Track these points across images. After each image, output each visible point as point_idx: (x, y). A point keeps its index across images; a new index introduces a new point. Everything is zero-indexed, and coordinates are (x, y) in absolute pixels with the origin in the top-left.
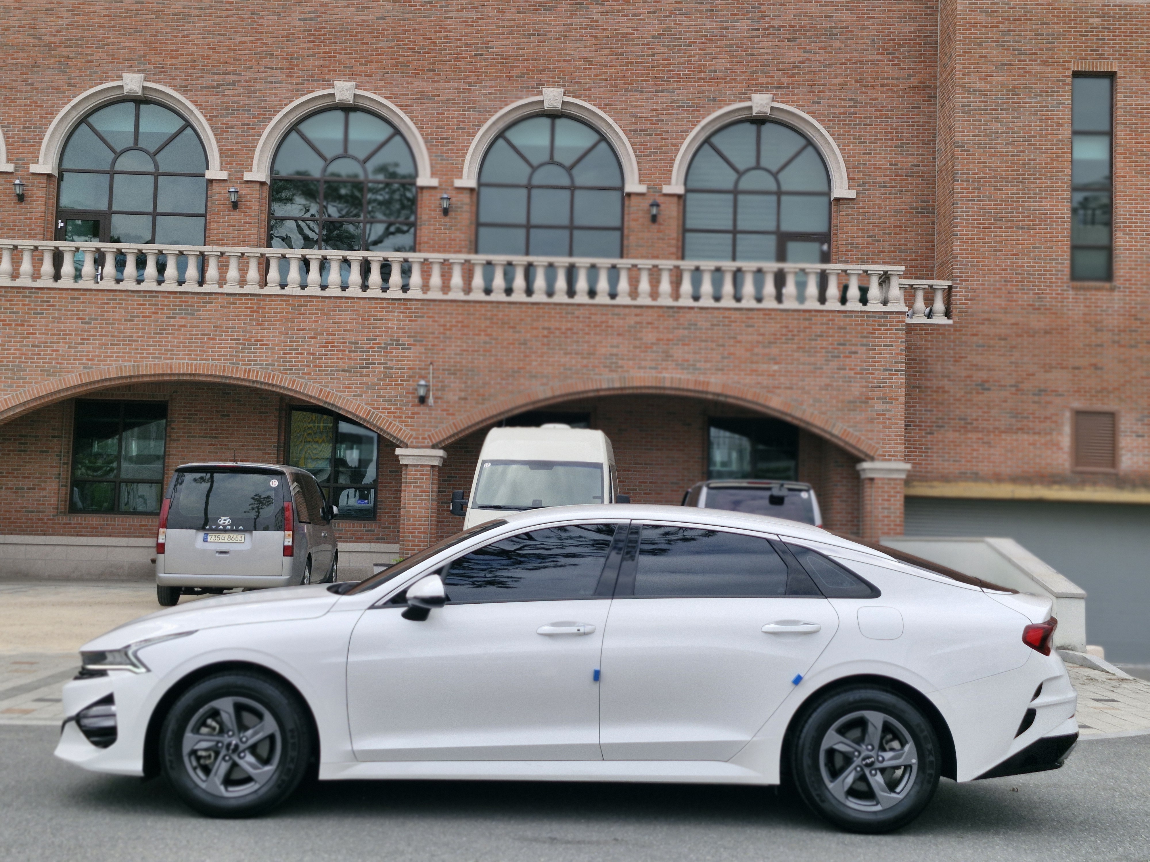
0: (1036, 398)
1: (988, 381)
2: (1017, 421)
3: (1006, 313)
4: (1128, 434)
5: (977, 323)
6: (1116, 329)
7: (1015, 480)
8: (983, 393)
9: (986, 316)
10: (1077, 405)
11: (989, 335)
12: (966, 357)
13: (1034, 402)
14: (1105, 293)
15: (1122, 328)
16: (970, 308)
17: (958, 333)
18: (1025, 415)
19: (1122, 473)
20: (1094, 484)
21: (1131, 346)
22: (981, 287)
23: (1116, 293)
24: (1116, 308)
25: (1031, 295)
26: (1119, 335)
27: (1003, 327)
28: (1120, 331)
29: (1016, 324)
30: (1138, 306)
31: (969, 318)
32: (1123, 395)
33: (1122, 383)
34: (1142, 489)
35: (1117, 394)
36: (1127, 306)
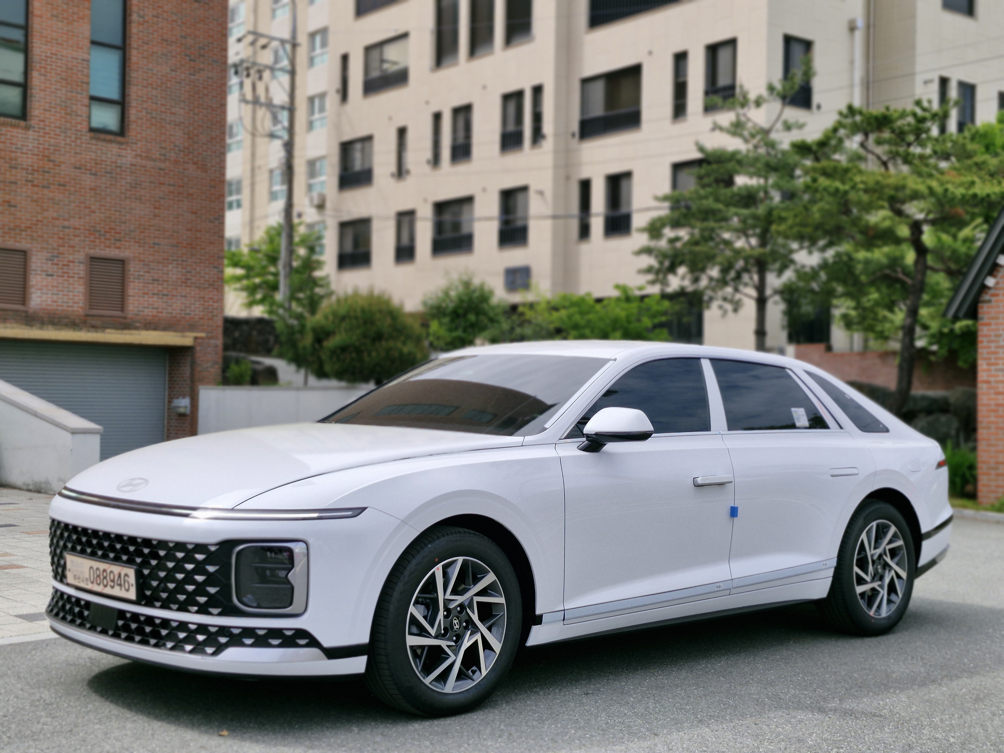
4: (39, 272)
6: (30, 168)
14: (20, 131)
15: (35, 168)
19: (31, 311)
20: (5, 320)
21: (44, 187)
23: (30, 132)
24: (30, 148)
26: (32, 174)
28: (33, 170)
30: (52, 148)
32: (35, 234)
33: (34, 222)
34: (50, 327)
35: (29, 233)
36: (41, 146)
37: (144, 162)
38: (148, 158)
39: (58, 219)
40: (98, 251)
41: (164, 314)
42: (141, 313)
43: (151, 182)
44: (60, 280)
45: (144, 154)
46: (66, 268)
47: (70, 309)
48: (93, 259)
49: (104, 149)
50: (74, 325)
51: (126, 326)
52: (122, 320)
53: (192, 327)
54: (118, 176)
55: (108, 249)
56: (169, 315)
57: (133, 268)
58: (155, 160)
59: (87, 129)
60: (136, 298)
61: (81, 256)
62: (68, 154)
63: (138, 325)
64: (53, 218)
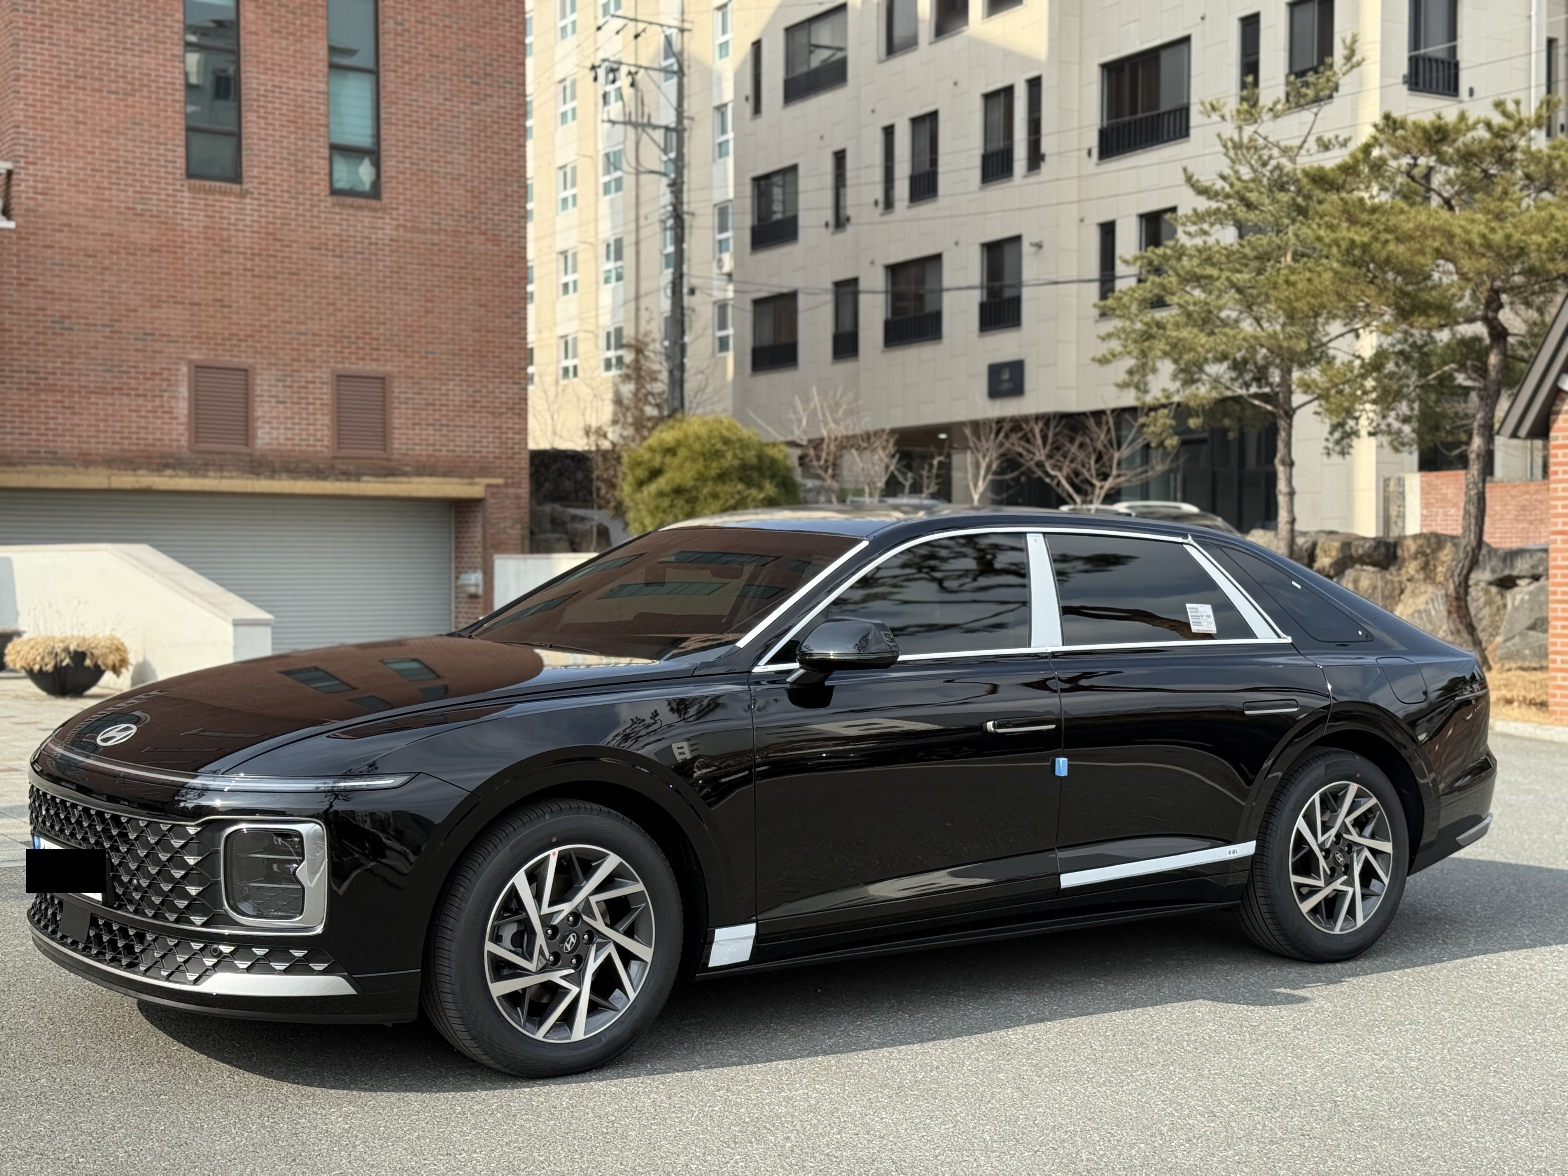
0: (140, 345)
1: (69, 317)
2: (113, 377)
3: (94, 217)
4: (266, 399)
5: (53, 230)
6: (249, 252)
7: (112, 462)
8: (62, 335)
9: (65, 220)
10: (196, 356)
11: (70, 248)
12: (37, 280)
13: (136, 350)
14: (233, 199)
15: (256, 251)
16: (41, 205)
17: (23, 242)
18: (125, 369)
19: (257, 453)
20: (221, 468)
21: (269, 277)
22: (57, 175)
23: (248, 201)
24: (248, 223)
25: (130, 194)
26: (253, 260)
27: (91, 237)
28: (252, 254)
29: (111, 235)
30: (278, 221)
31: (40, 220)
32: (258, 345)
33: (257, 328)
34: (284, 475)
35: (250, 343)
36: (264, 220)
37: (409, 236)
38: (414, 229)
39: (290, 323)
40: (347, 365)
41: (444, 453)
42: (411, 453)
43: (419, 264)
44: (296, 408)
45: (408, 224)
46: (303, 390)
47: (311, 449)
48: (340, 377)
49: (352, 218)
50: (317, 473)
51: (390, 472)
52: (385, 463)
53: (484, 470)
54: (373, 257)
55: (361, 363)
56: (450, 454)
57: (399, 389)
58: (424, 232)
59: (327, 191)
60: (403, 431)
61: (325, 374)
62: (301, 229)
63: (407, 469)
64: (284, 322)
